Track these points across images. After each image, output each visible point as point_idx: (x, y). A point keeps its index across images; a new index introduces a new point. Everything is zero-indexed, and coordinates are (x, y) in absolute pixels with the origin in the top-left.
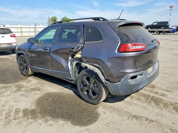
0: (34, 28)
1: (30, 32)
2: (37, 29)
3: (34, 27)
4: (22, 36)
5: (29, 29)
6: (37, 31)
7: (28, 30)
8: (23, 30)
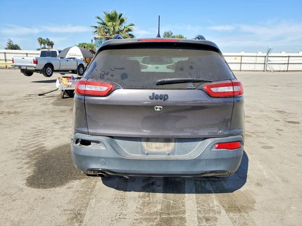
0: (265, 57)
1: (256, 63)
2: (269, 58)
3: (265, 54)
4: (240, 71)
5: (254, 58)
6: (268, 62)
7: (253, 60)
8: (244, 60)
